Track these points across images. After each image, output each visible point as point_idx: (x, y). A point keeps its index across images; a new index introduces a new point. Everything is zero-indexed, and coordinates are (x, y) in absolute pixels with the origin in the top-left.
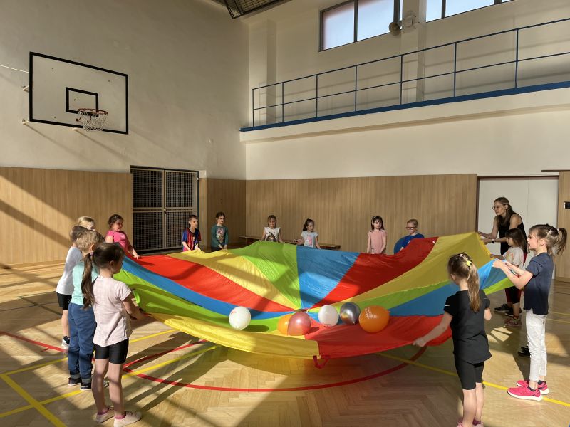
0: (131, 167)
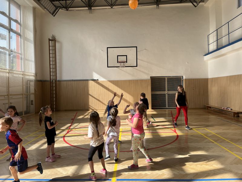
0: (151, 77)
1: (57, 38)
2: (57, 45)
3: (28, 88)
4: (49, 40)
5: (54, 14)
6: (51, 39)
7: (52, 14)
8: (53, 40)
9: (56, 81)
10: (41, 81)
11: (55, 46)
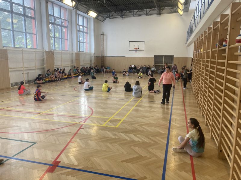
1: (105, 33)
2: (105, 37)
3: (91, 61)
4: (101, 35)
5: (103, 21)
6: (102, 34)
7: (103, 22)
8: (103, 35)
9: (104, 57)
10: (96, 57)
11: (104, 38)
